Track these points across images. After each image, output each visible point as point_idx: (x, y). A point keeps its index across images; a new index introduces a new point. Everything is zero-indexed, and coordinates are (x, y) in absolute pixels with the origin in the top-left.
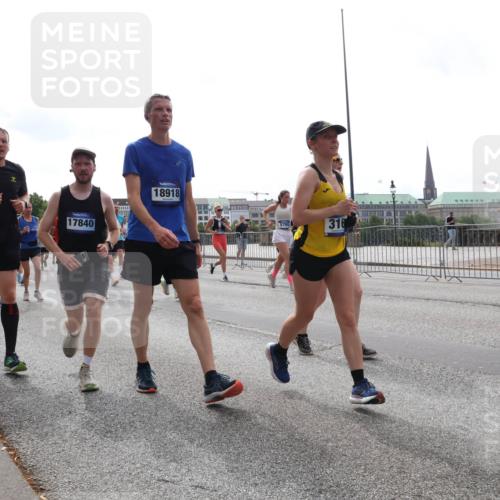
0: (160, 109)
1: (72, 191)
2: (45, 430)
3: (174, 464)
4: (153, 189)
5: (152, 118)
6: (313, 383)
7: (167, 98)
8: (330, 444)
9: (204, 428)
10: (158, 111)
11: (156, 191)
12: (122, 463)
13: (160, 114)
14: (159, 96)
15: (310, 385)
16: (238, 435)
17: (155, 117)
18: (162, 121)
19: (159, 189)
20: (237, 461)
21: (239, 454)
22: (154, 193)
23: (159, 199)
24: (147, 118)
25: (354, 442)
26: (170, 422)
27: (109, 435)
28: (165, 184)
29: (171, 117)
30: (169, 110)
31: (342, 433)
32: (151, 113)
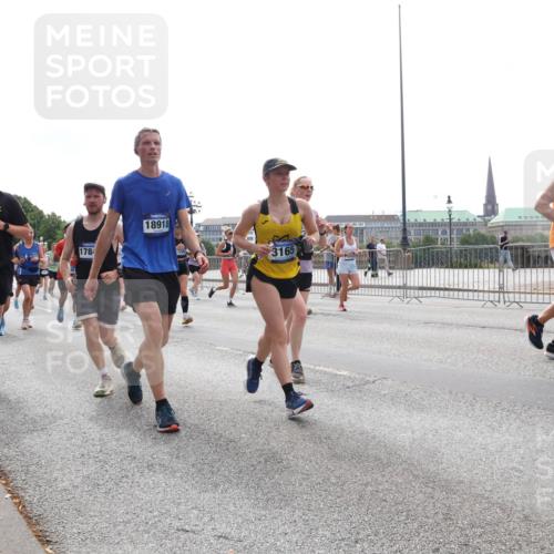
0: (148, 143)
3: (195, 512)
4: (145, 221)
5: (141, 152)
7: (155, 131)
8: (370, 488)
10: (147, 145)
11: (148, 223)
13: (147, 147)
14: (148, 131)
16: (267, 479)
17: (144, 150)
18: (150, 154)
19: (150, 221)
21: (268, 500)
22: (145, 225)
23: (151, 231)
24: (136, 152)
25: (396, 485)
27: (125, 480)
28: (155, 216)
29: (159, 150)
30: (157, 143)
31: (384, 476)
32: (140, 147)
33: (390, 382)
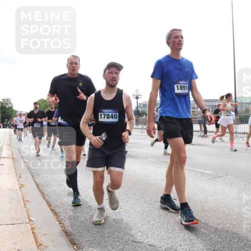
0: (177, 37)
1: (102, 94)
2: (78, 215)
3: (140, 233)
4: (175, 86)
5: (171, 44)
6: (212, 195)
7: (180, 30)
8: (220, 226)
9: (155, 216)
11: (177, 86)
12: (114, 232)
13: (177, 40)
14: (176, 30)
15: (211, 195)
16: (172, 220)
17: (174, 42)
18: (178, 44)
19: (179, 85)
20: (171, 233)
21: (173, 229)
22: (176, 88)
23: (180, 91)
24: (168, 43)
25: (233, 225)
26: (139, 213)
28: (182, 82)
29: (183, 42)
30: (182, 38)
31: (227, 221)
32: (171, 40)
33: (230, 177)
